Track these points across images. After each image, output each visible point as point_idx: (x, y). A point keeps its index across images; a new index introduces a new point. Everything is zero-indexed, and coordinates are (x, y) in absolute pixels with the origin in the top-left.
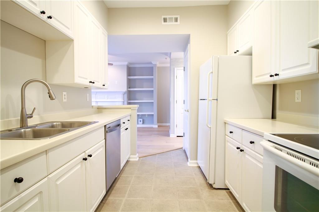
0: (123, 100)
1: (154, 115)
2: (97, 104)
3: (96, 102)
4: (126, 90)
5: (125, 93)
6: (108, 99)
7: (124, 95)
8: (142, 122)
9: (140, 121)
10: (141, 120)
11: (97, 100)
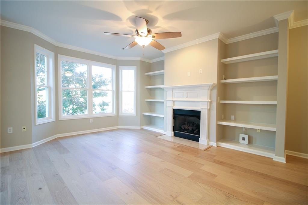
0: (210, 99)
1: (276, 132)
2: (174, 105)
3: (172, 101)
4: (216, 82)
5: (213, 88)
6: (187, 97)
7: (211, 90)
8: (246, 141)
9: (244, 139)
10: (246, 137)
11: (174, 99)
